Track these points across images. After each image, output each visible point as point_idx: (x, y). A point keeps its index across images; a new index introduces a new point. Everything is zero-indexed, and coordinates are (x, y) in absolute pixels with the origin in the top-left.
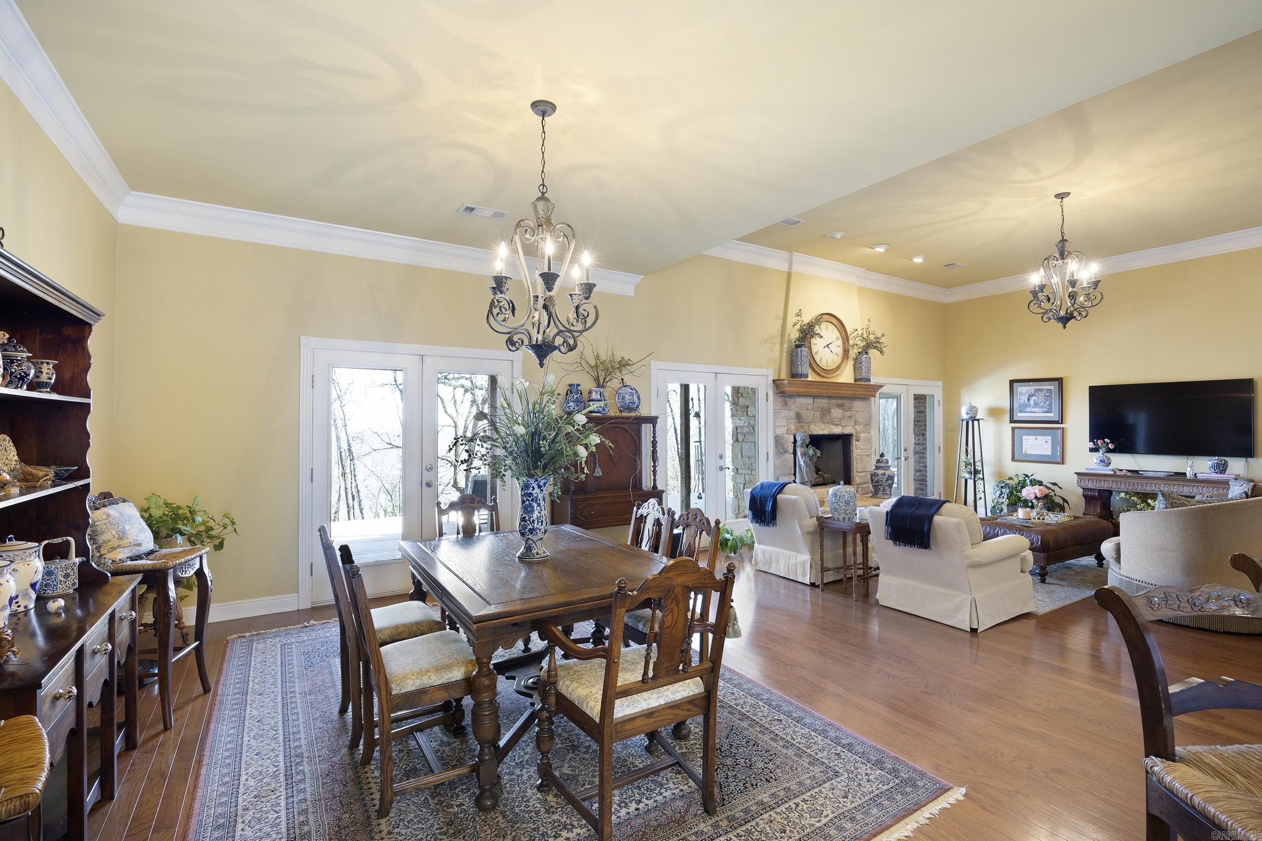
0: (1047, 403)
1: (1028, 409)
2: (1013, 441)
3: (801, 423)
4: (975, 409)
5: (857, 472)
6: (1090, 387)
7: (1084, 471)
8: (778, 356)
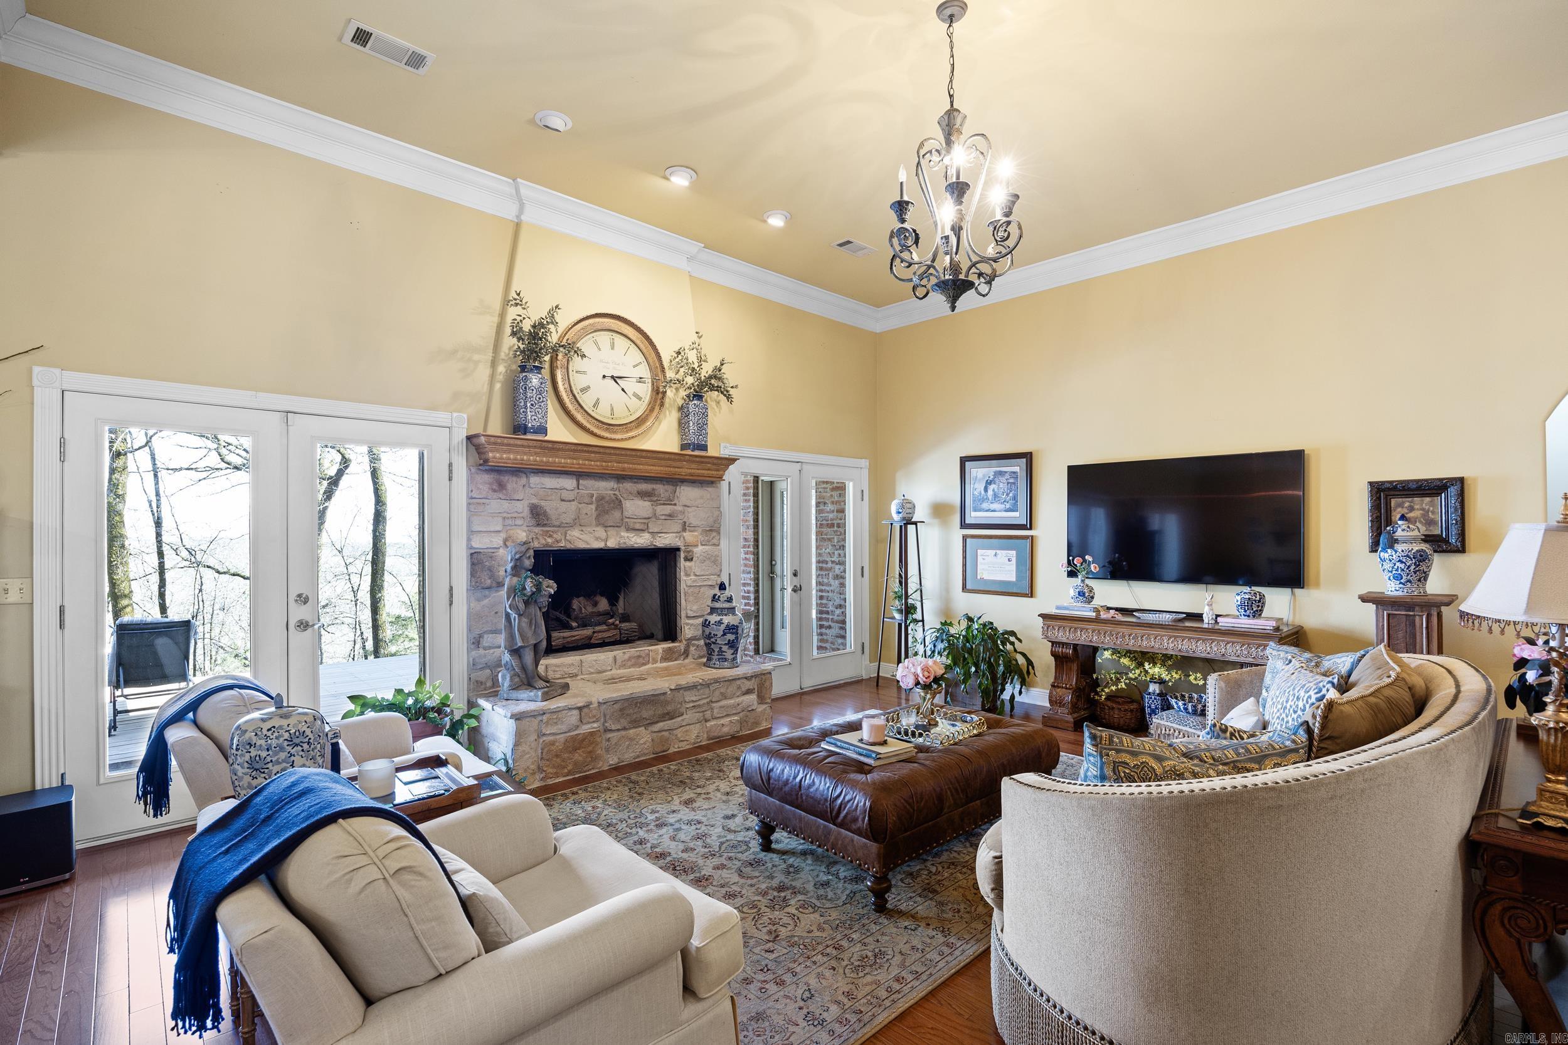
0: (1011, 495)
1: (985, 505)
2: (965, 558)
3: (545, 525)
4: (908, 505)
5: (688, 617)
6: (1070, 468)
7: (1053, 611)
8: (486, 388)
